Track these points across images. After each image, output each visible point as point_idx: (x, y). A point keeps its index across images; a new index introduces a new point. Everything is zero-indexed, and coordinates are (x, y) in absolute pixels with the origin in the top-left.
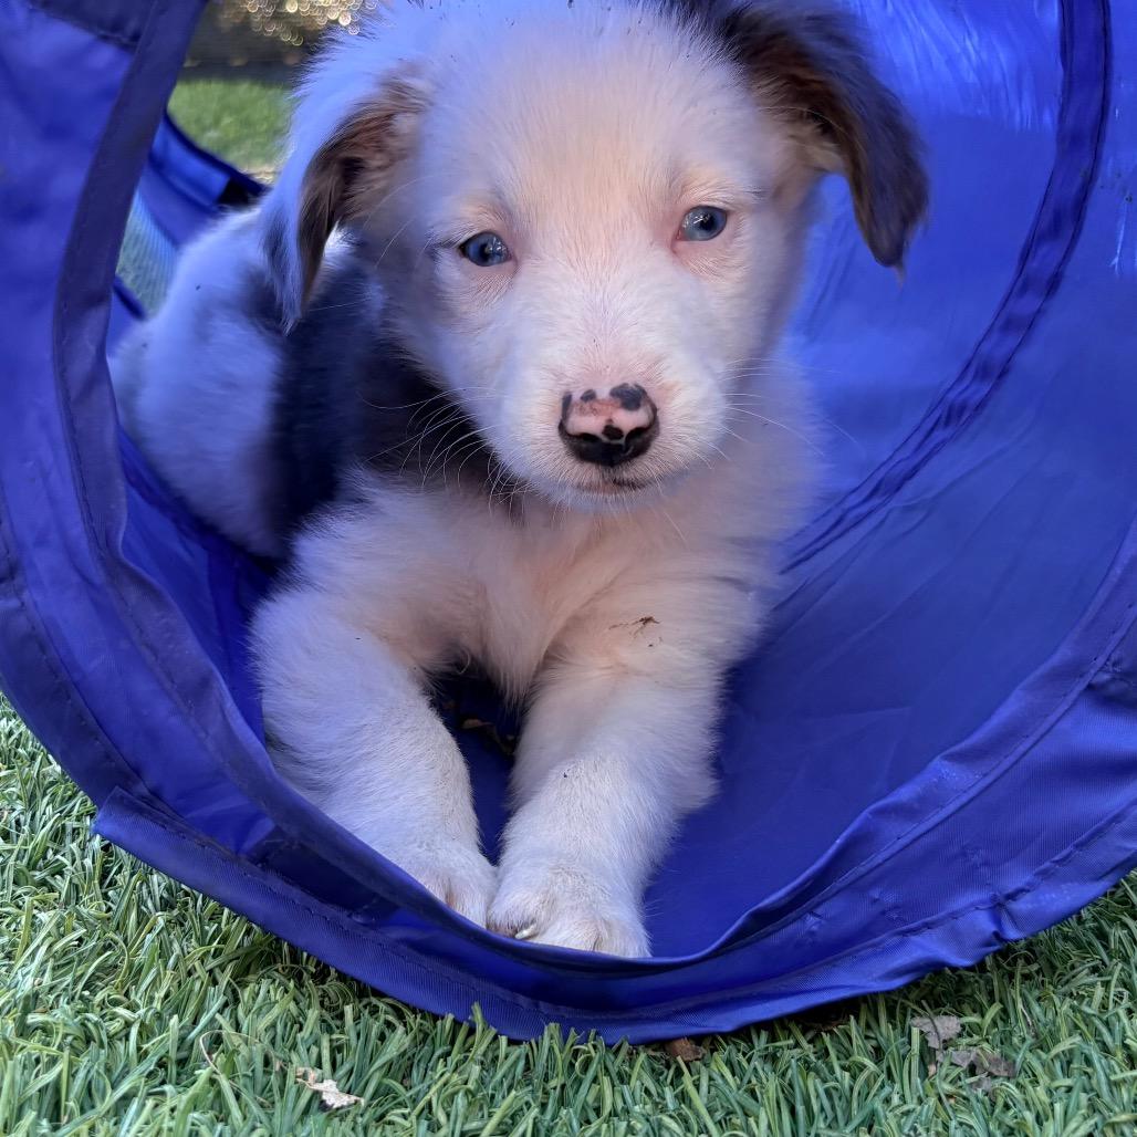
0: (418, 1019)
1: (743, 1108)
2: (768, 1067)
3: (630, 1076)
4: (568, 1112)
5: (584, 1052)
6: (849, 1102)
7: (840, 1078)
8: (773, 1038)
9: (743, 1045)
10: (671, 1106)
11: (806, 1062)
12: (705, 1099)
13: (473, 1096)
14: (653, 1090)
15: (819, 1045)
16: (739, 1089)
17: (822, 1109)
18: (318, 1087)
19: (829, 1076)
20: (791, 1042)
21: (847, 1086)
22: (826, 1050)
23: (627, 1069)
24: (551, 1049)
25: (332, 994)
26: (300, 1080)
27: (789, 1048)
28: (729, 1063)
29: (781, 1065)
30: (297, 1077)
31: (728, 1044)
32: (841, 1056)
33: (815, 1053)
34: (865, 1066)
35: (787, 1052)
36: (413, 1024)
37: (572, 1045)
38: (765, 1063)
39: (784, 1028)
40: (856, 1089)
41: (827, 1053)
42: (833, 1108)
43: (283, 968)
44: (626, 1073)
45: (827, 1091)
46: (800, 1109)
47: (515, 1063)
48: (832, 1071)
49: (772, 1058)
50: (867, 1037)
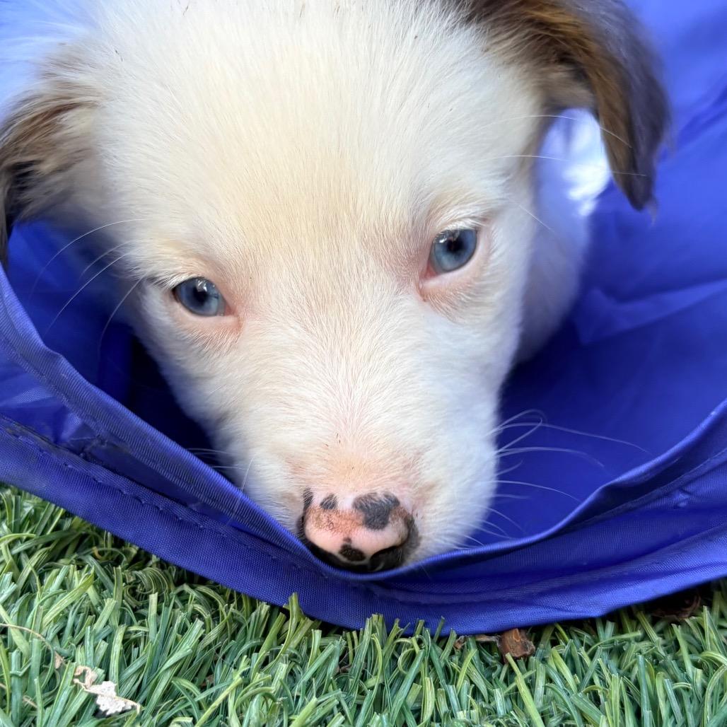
0: (232, 609)
1: (581, 713)
2: (613, 664)
3: (458, 674)
4: (381, 718)
5: (409, 646)
6: (701, 704)
7: (691, 676)
8: (620, 630)
9: (586, 637)
10: (501, 711)
11: (655, 656)
12: (541, 703)
13: (274, 701)
14: (483, 687)
15: (669, 636)
16: (579, 690)
17: (671, 713)
18: (94, 689)
19: (679, 675)
20: (639, 634)
21: (699, 685)
22: (677, 642)
23: (455, 666)
24: (372, 644)
25: (145, 581)
26: (77, 681)
27: (637, 640)
28: (569, 659)
29: (628, 661)
30: (74, 677)
31: (571, 637)
32: (694, 650)
33: (665, 646)
34: (721, 664)
35: (634, 646)
36: (225, 613)
37: (395, 639)
38: (610, 658)
39: (632, 617)
40: (710, 689)
41: (678, 647)
42: (683, 712)
43: (99, 553)
44: (454, 671)
45: (677, 692)
46: (647, 713)
47: (327, 661)
48: (682, 668)
49: (617, 652)
50: (721, 628)
